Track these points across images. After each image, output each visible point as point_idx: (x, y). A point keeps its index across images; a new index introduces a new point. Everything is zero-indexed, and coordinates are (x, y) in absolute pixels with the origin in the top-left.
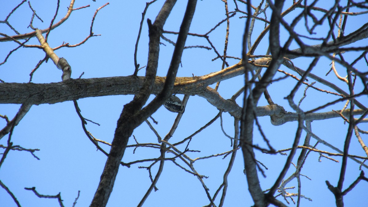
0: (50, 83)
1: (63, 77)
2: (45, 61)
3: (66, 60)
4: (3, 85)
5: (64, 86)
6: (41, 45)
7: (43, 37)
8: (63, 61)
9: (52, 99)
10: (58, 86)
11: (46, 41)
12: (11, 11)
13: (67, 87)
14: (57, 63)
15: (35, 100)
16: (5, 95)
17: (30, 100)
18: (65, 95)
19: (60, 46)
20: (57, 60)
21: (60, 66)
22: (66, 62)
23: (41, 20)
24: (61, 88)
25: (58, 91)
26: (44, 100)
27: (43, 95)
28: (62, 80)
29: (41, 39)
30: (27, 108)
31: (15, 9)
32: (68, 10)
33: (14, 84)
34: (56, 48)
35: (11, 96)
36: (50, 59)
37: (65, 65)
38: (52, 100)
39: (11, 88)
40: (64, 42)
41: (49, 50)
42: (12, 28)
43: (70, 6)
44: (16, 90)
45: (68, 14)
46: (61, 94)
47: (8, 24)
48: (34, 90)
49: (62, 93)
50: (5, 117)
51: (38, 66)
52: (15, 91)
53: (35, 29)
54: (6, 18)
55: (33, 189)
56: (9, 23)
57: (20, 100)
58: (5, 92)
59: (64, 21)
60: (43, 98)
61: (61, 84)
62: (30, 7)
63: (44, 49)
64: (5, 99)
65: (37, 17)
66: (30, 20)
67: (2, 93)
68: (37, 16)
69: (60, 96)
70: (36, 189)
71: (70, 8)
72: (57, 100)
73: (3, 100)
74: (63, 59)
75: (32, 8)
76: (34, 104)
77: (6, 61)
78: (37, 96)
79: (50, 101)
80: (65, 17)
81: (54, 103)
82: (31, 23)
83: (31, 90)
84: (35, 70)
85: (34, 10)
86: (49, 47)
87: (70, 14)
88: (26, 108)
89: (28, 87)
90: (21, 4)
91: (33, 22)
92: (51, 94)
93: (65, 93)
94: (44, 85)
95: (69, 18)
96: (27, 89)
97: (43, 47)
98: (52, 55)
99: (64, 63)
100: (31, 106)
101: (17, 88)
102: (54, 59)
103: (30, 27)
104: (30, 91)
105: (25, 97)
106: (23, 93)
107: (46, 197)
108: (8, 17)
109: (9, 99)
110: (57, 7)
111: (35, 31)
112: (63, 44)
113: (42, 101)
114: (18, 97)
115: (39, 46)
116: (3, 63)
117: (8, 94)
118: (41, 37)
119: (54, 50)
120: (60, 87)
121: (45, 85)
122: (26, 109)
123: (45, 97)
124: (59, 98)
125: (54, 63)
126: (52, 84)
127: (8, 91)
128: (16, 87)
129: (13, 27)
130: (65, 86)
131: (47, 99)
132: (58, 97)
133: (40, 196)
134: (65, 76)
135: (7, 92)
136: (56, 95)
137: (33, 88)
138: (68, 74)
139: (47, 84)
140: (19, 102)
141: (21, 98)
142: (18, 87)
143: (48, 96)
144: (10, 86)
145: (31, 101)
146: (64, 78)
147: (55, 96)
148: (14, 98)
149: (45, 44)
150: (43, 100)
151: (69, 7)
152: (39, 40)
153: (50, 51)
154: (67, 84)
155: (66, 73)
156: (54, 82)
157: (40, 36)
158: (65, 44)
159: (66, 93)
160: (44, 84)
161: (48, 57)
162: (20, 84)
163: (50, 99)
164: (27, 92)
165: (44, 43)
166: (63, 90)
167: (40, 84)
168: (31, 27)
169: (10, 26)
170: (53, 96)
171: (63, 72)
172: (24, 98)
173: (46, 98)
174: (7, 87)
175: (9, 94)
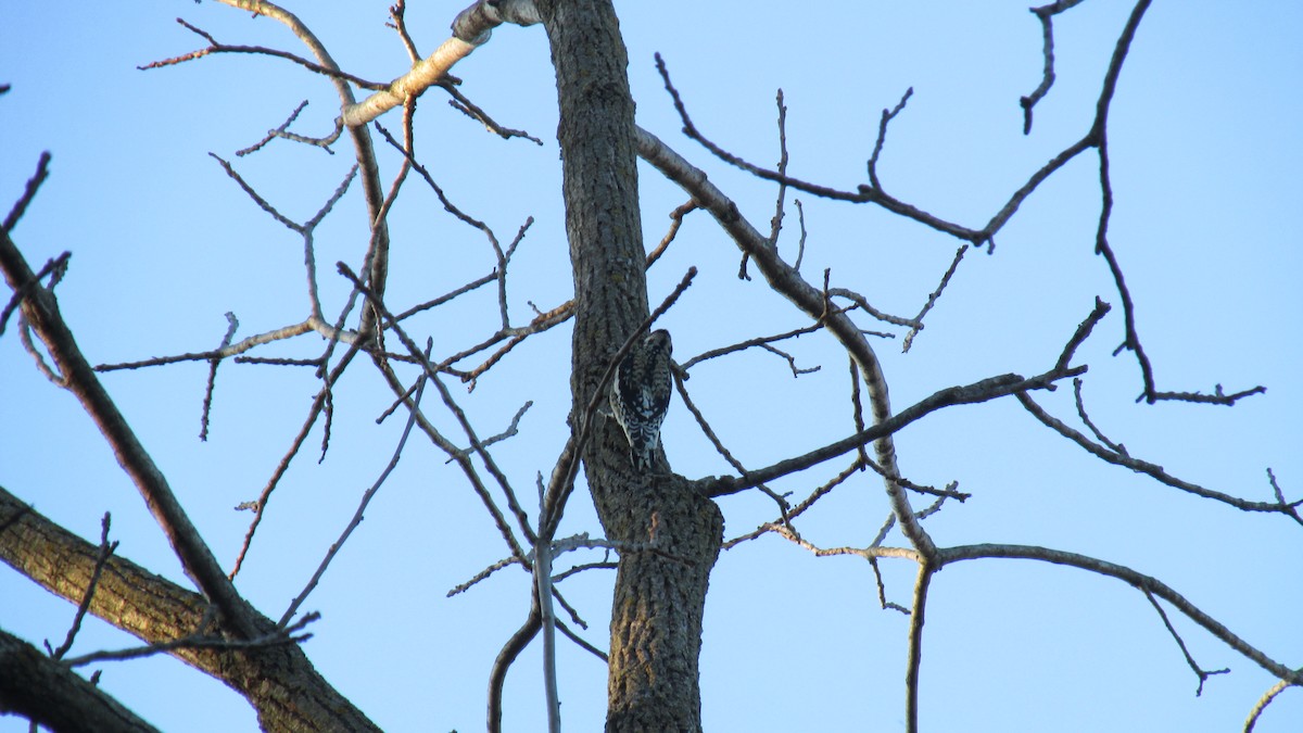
0: (553, 67)
1: (524, 23)
2: (456, 87)
3: (461, 16)
4: (575, 230)
5: (561, 18)
6: (401, 104)
7: (369, 97)
8: (465, 23)
9: (611, 57)
10: (561, 37)
11: (387, 88)
12: (269, 215)
13: (563, 7)
14: (468, 45)
15: (620, 114)
16: (613, 220)
17: (621, 133)
18: (592, 12)
19: (402, 38)
20: (457, 45)
21: (483, 36)
22: (468, 14)
23: (300, 110)
24: (569, 26)
25: (583, 38)
26: (616, 84)
27: (599, 90)
28: (536, 23)
29: (377, 106)
30: (645, 142)
31: (260, 201)
32: (263, 14)
33: (567, 192)
34: (409, 51)
35: (612, 198)
36: (451, 72)
37: (477, 18)
38: (614, 56)
39: (583, 203)
40: (388, 24)
41: (419, 76)
42: (328, 208)
43: (250, 9)
44: (592, 183)
45: (277, 15)
46: (592, 24)
47: (313, 223)
48: (585, 121)
49: (588, 22)
50: (678, 215)
51: (474, 112)
52: (593, 187)
53: (340, 128)
54: (293, 232)
55: (1027, 104)
56: (310, 220)
57: (626, 168)
58: (600, 223)
59: (302, 29)
60: (610, 87)
61: (555, 28)
62: (257, 148)
63: (416, 94)
64: (627, 219)
65: (292, 123)
66: (307, 146)
67: (606, 230)
68: (288, 124)
69: (598, 30)
70: (1028, 94)
71: (257, 8)
72: (612, 39)
73: (628, 226)
74: (456, 25)
75: (259, 141)
76: (632, 120)
77: (480, 225)
78: (603, 107)
79: (618, 65)
80: (289, 23)
81: (624, 50)
82: (315, 142)
83: (587, 131)
84: (488, 122)
85: (267, 136)
86: (407, 74)
87: (277, 8)
88: (646, 145)
89: (576, 142)
90: (239, 179)
91: (310, 136)
92: (596, 62)
93: (586, 13)
94: (565, 88)
95: (291, 11)
96: (584, 145)
97: (408, 97)
98: (439, 64)
99: (471, 19)
100: (641, 130)
101: (583, 178)
102: (454, 56)
103: (331, 147)
104: (591, 135)
105: (612, 151)
106: (598, 159)
107: (1050, 58)
108: (291, 225)
109: (624, 207)
110: (264, 55)
111: (345, 128)
112: (393, 26)
113: (619, 91)
114: (615, 175)
115: (406, 110)
116: (490, 233)
117: (608, 211)
118: (371, 106)
119: (417, 57)
120: (566, 31)
121: (563, 83)
122: (650, 147)
123: (605, 80)
124: (606, 31)
125: (466, 54)
126: (558, 57)
127: (596, 213)
128: (580, 184)
129: (323, 205)
130: (561, 13)
131: (613, 73)
132: (604, 37)
133: (1050, 78)
134: (523, 14)
135: (602, 214)
136: (597, 41)
137: (576, 124)
138: (514, 4)
139: (557, 76)
140: (630, 171)
141: (617, 164)
142: (580, 179)
143: (600, 70)
144: (578, 205)
145: (624, 131)
146: (529, 17)
147: (599, 47)
148: (620, 189)
149: (399, 89)
150: (616, 88)
151: (253, 13)
152: (381, 114)
153: (425, 71)
154: (552, 7)
155: (510, 12)
156: (550, 54)
157: (367, 111)
158: (395, 22)
159: (585, 9)
160: (558, 85)
161: (445, 80)
162: (566, 170)
163: (612, 63)
164: (596, 147)
165: (393, 94)
166: (575, 20)
167: (561, 102)
168: (332, 142)
169: (321, 215)
170: (601, 54)
171: (505, 24)
172: (616, 154)
173: (611, 79)
174: (583, 214)
175: (606, 206)
